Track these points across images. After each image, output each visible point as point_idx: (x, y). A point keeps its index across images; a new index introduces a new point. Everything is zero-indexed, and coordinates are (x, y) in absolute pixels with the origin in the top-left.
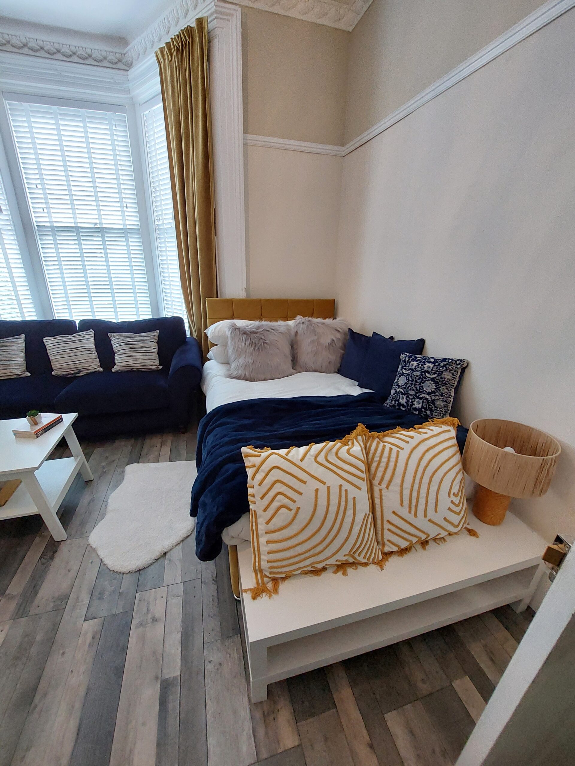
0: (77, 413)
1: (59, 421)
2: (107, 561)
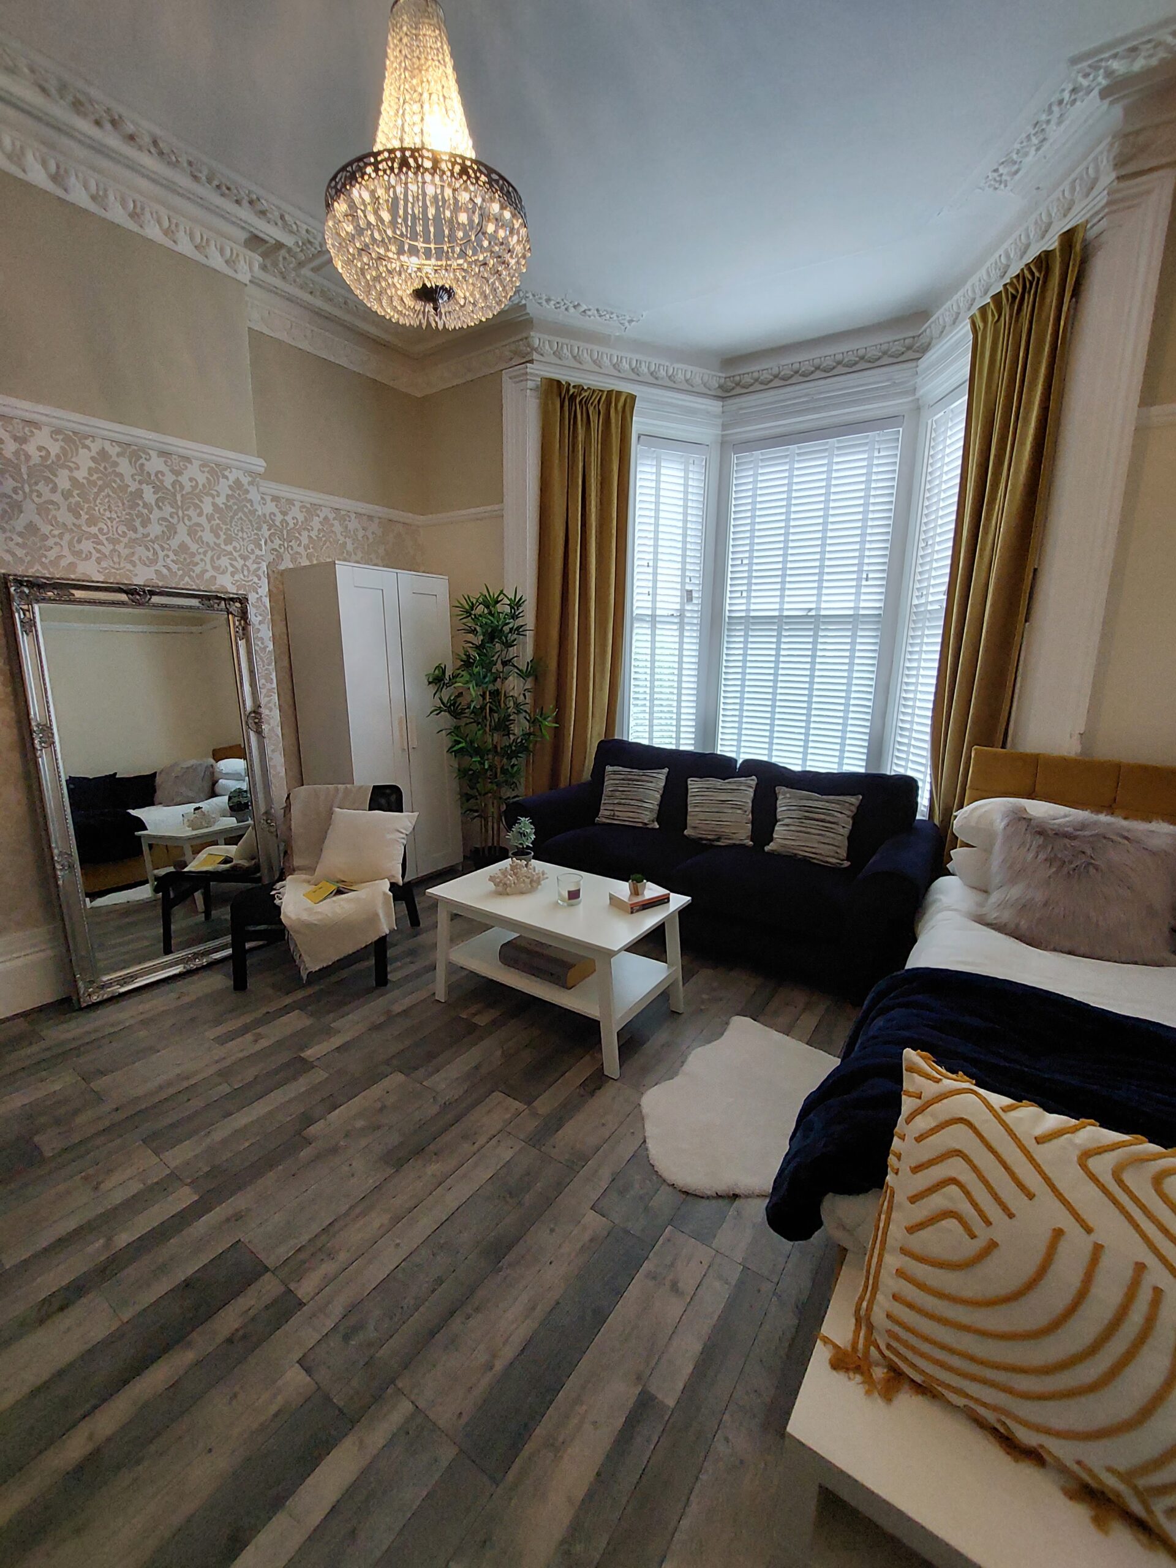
0: (689, 898)
1: (664, 900)
2: (650, 1144)
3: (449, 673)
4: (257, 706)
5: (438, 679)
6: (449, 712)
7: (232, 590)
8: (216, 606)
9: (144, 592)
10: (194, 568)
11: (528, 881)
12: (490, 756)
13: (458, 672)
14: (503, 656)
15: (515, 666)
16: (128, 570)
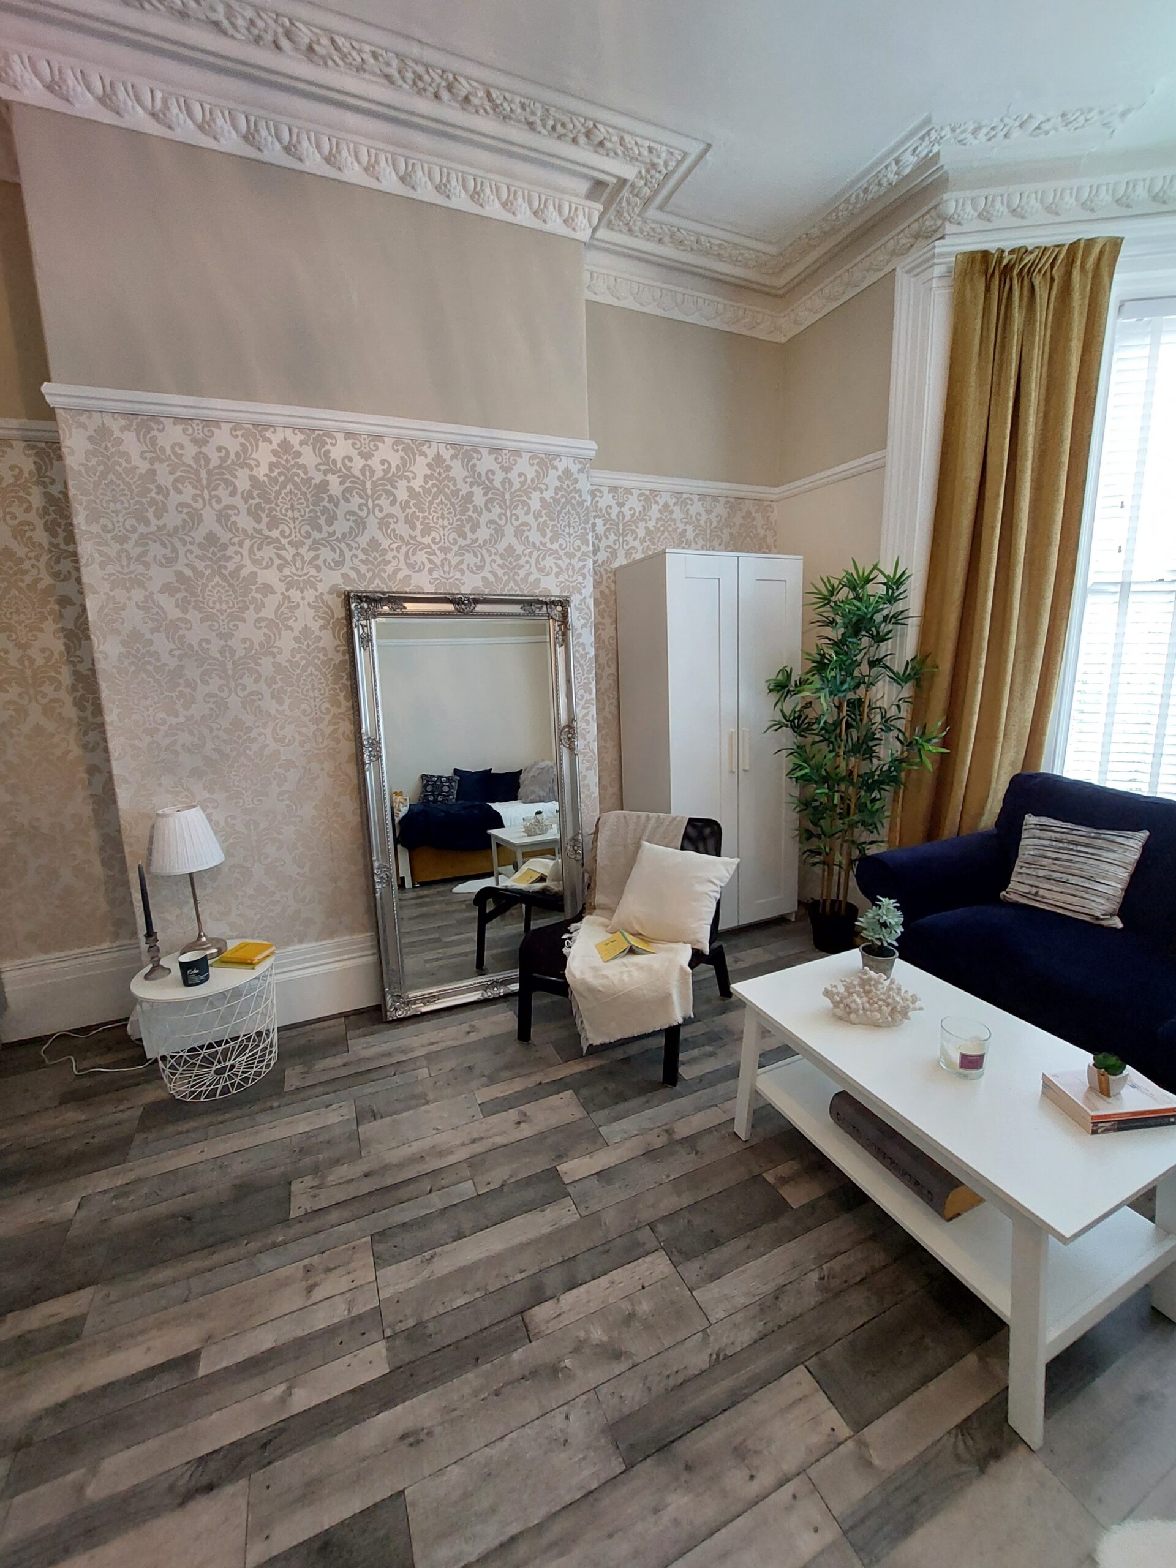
3: (795, 677)
4: (572, 719)
5: (782, 687)
6: (793, 728)
7: (556, 592)
8: (537, 611)
9: (468, 600)
10: (519, 572)
11: (886, 1010)
12: (843, 787)
13: (808, 676)
14: (872, 654)
15: (886, 667)
16: (457, 579)
